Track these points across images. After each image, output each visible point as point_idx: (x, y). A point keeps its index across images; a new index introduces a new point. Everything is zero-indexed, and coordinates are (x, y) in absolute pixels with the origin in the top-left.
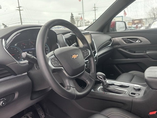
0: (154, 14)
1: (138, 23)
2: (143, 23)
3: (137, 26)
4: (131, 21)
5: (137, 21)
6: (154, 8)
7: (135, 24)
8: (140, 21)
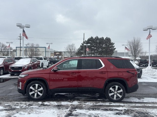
0: (70, 49)
1: (59, 55)
2: (63, 55)
3: (58, 57)
4: (53, 53)
5: (58, 53)
6: (70, 45)
7: (56, 55)
8: (60, 53)
